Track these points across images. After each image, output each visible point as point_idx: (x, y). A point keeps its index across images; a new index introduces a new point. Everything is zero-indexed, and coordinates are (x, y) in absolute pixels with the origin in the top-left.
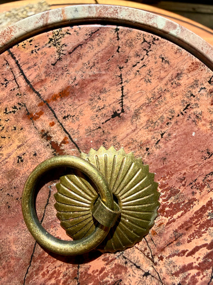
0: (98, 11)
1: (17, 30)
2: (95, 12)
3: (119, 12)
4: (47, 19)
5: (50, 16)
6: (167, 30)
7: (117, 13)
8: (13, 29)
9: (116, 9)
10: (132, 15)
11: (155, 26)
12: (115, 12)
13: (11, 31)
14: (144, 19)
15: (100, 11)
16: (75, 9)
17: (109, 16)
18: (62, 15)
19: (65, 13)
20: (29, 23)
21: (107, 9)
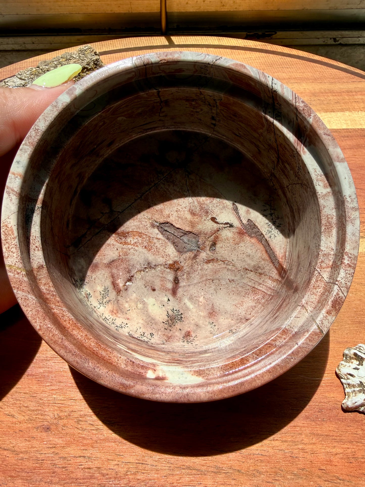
0: (29, 144)
1: (8, 220)
2: (28, 147)
3: (38, 128)
4: (13, 190)
5: (11, 187)
6: (73, 96)
7: (38, 129)
8: (6, 223)
9: (34, 129)
10: (46, 118)
11: (65, 104)
12: (36, 131)
13: (6, 226)
14: (55, 109)
15: (29, 143)
16: (17, 163)
17: (39, 137)
18: (16, 176)
19: (16, 172)
20: (8, 207)
21: (31, 136)
